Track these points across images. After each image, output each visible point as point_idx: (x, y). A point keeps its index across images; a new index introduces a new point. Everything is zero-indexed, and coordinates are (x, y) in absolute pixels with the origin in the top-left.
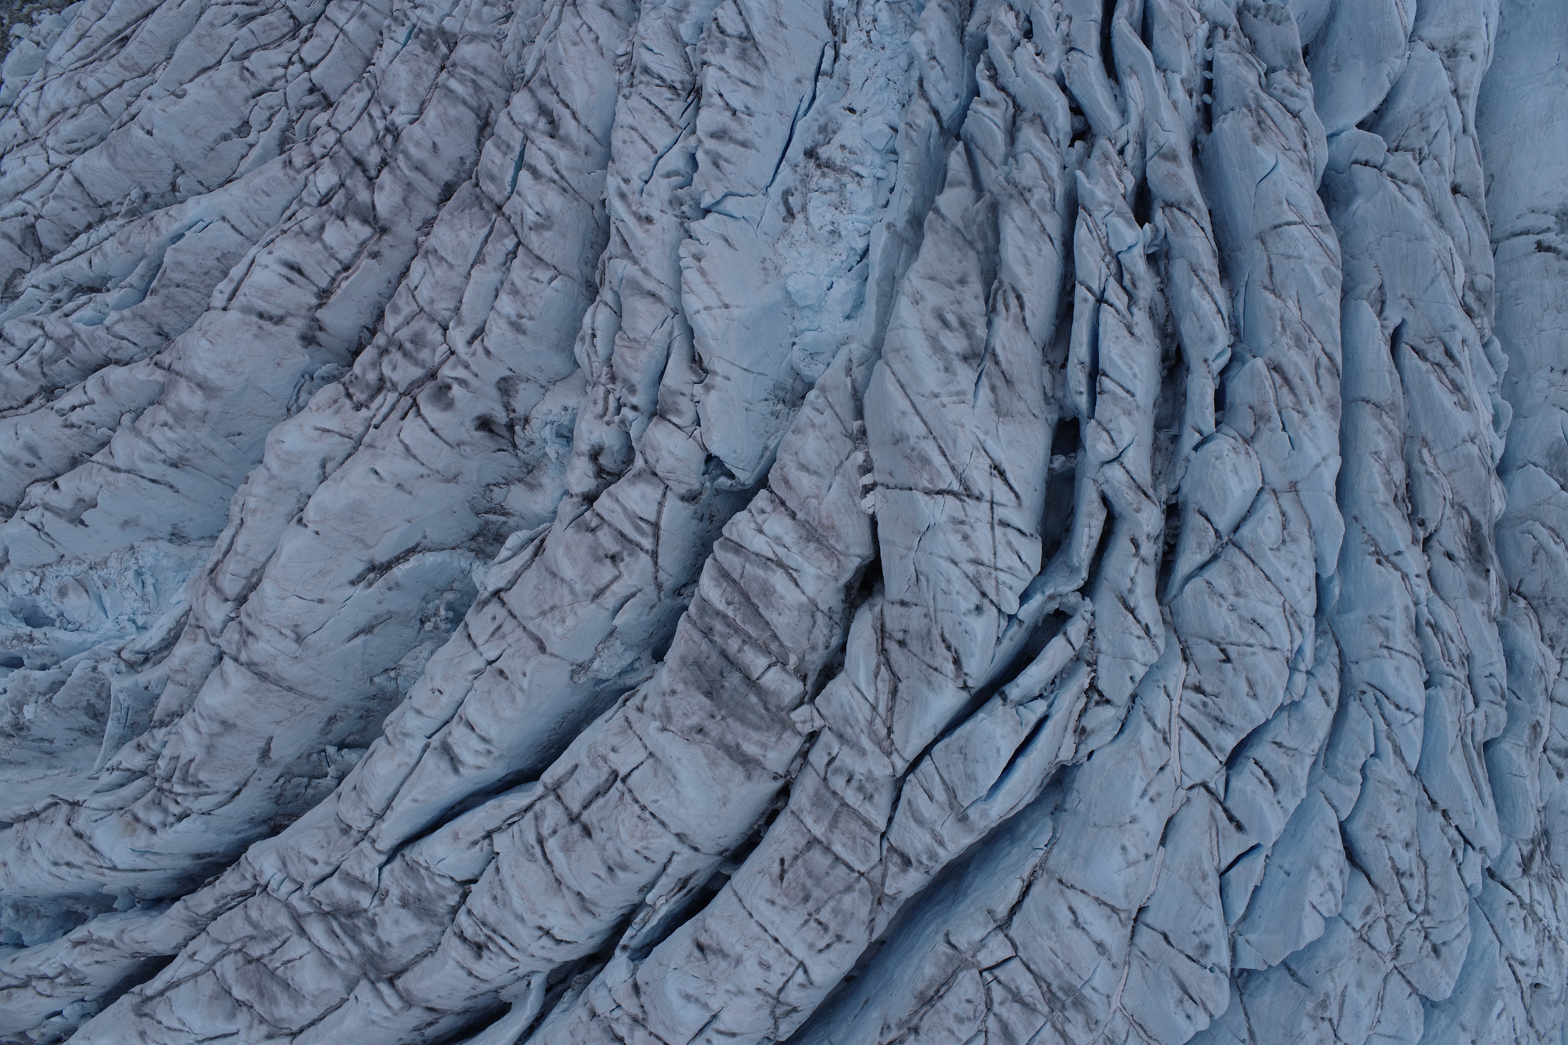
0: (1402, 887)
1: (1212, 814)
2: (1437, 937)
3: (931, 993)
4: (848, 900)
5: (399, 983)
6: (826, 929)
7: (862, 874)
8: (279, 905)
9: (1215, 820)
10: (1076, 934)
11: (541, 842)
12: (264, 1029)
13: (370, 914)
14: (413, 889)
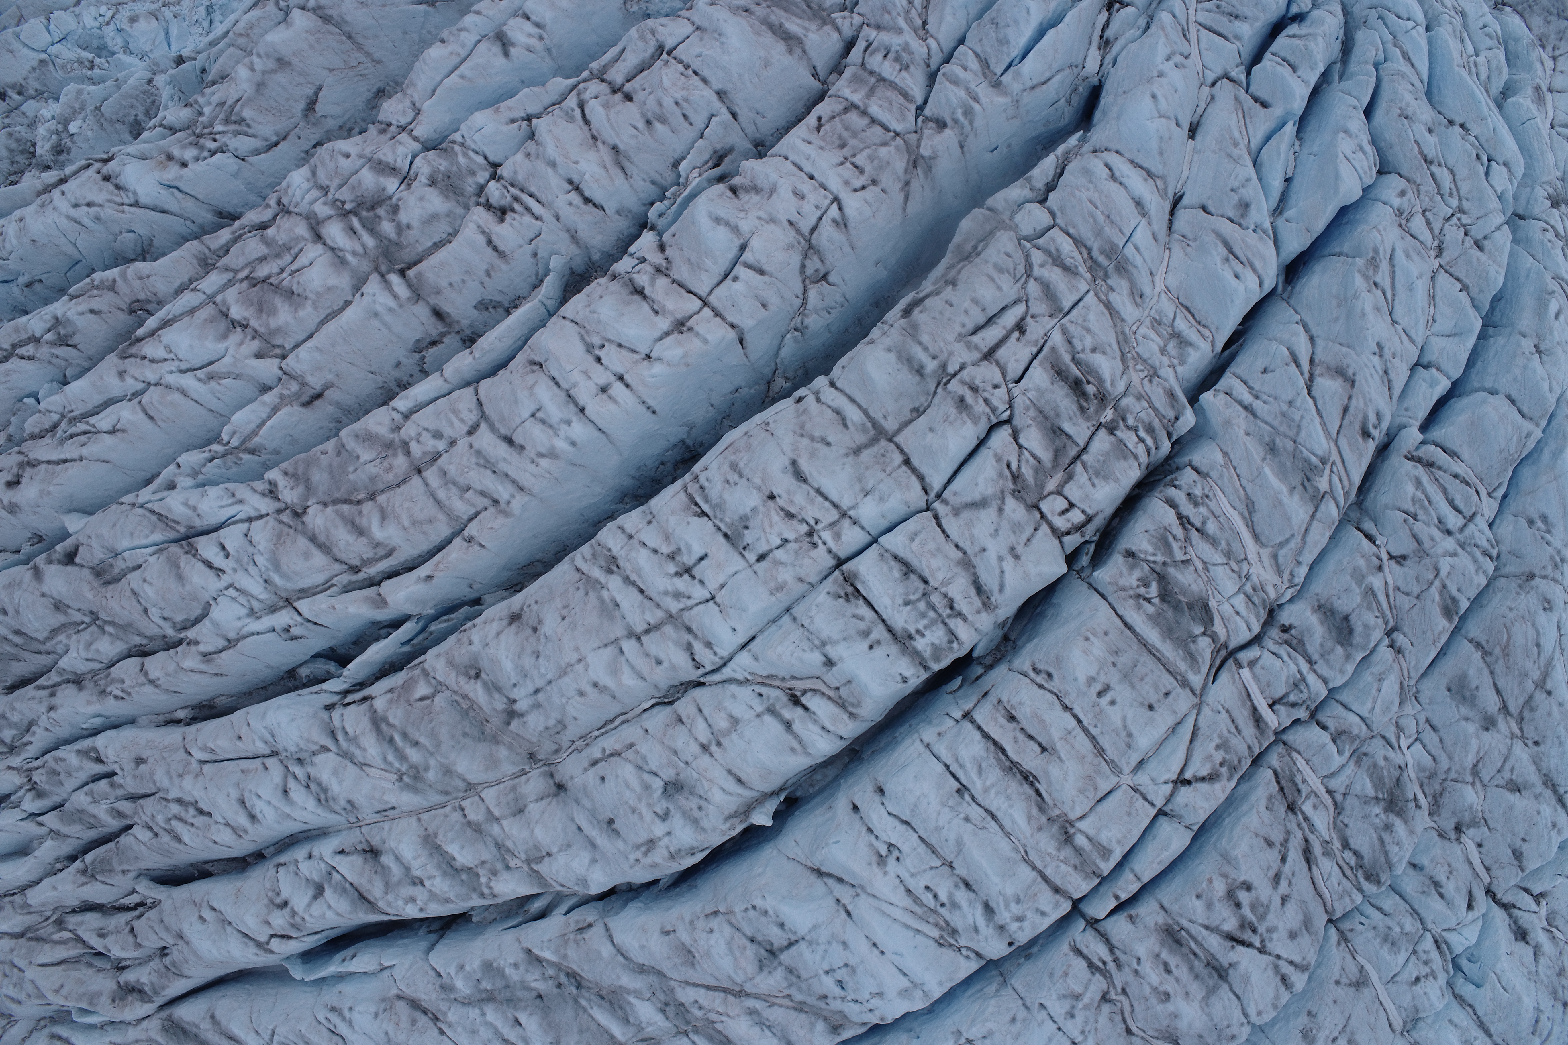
0: (1433, 175)
1: (1236, 98)
2: (1477, 232)
3: (969, 247)
4: (883, 151)
5: (411, 273)
6: (862, 172)
7: (897, 134)
8: (298, 218)
9: (1240, 103)
10: (1113, 186)
11: (581, 106)
12: (256, 345)
13: (394, 200)
14: (443, 164)
